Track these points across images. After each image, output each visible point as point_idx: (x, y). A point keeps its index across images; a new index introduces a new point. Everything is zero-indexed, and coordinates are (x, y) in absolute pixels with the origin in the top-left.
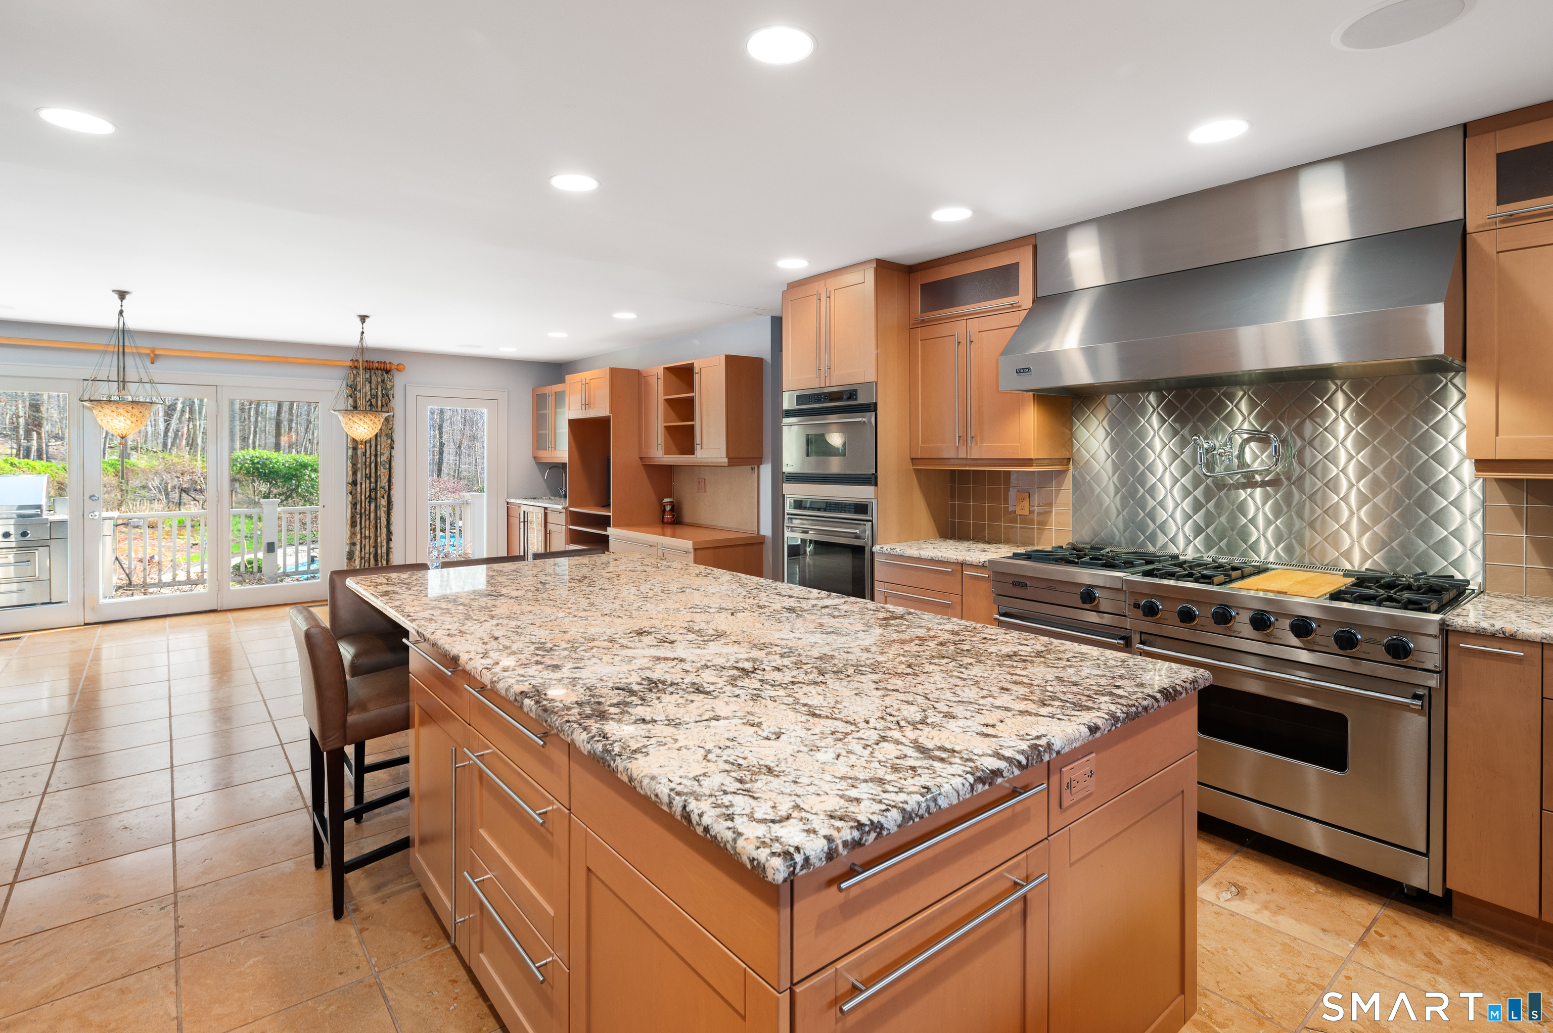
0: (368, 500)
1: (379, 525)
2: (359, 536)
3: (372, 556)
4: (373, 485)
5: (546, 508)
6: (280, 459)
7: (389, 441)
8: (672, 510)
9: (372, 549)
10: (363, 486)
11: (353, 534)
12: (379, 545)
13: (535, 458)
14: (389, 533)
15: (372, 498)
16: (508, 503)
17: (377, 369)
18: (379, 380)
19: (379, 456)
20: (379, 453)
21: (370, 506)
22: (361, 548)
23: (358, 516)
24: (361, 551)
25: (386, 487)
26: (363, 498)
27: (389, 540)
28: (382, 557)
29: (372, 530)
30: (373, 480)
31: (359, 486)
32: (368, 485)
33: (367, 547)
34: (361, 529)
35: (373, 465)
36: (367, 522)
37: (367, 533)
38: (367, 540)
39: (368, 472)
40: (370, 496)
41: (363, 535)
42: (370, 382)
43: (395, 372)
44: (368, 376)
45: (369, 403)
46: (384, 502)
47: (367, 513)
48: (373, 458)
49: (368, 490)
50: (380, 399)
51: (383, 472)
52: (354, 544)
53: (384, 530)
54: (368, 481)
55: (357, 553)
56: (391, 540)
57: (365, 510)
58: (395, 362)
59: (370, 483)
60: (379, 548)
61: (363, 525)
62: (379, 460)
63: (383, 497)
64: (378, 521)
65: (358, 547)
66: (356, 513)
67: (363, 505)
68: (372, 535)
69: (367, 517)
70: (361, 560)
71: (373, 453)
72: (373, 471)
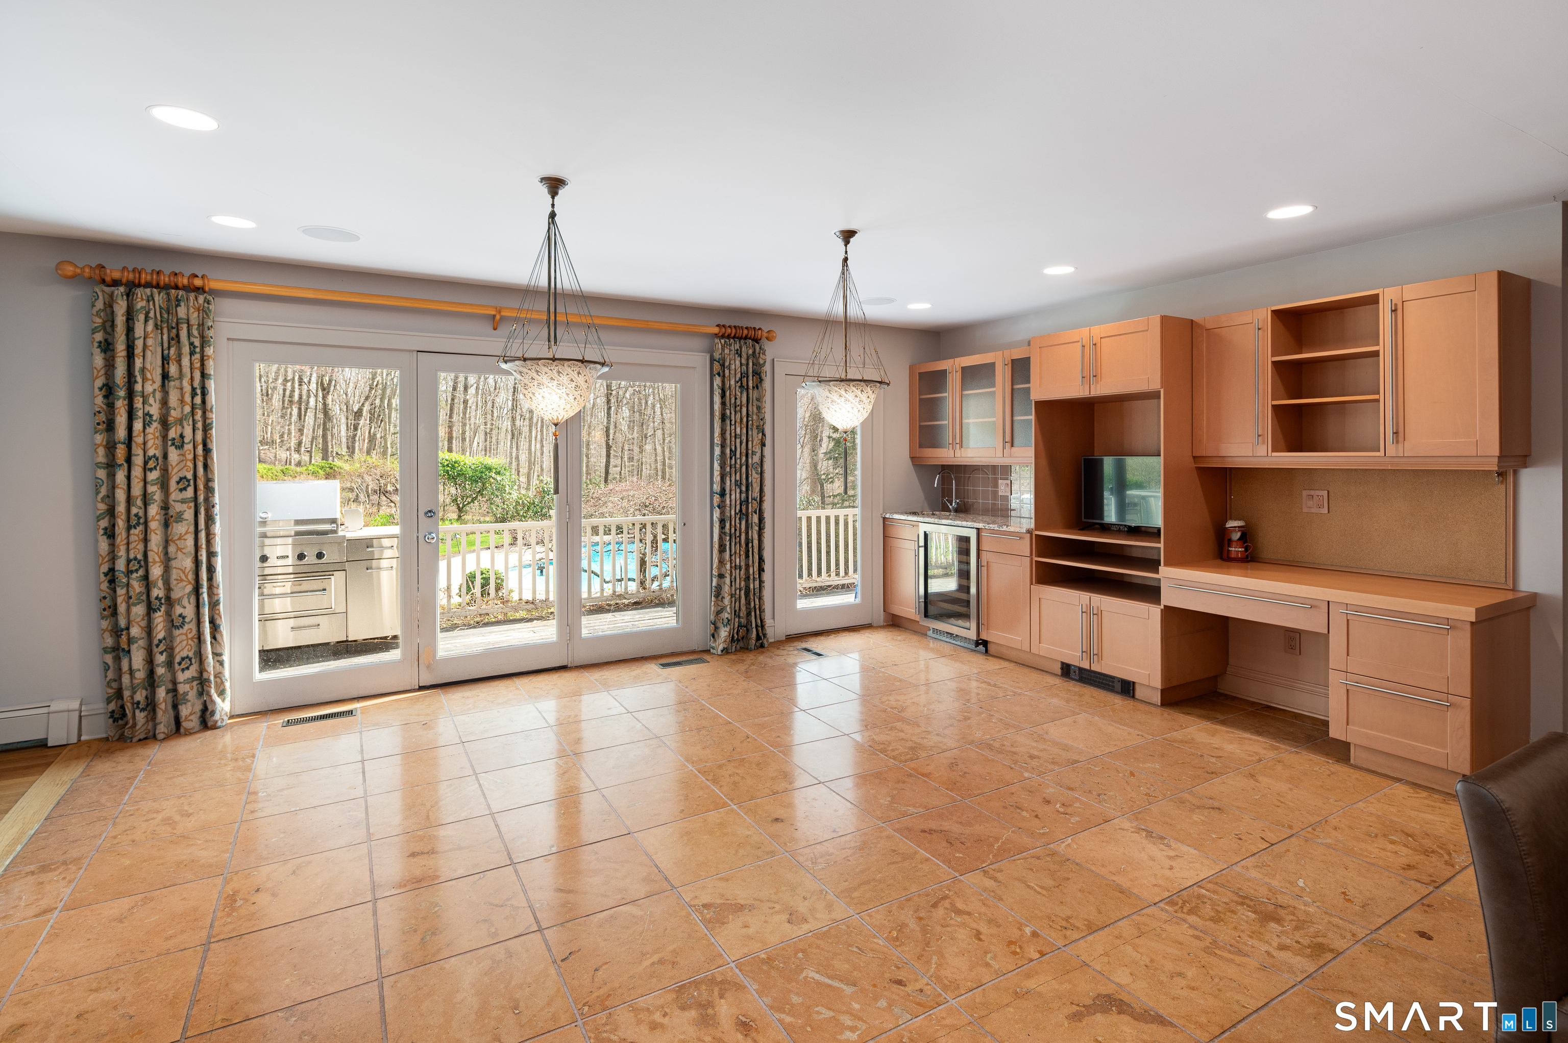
0: (738, 516)
1: (751, 550)
2: (728, 566)
3: (743, 592)
4: (744, 495)
5: (978, 529)
6: (467, 462)
7: (760, 435)
8: (1244, 538)
9: (743, 583)
10: (733, 497)
11: (721, 562)
12: (752, 577)
13: (913, 458)
14: (761, 560)
15: (743, 514)
16: (884, 519)
17: (746, 338)
18: (751, 352)
19: (750, 456)
20: (750, 452)
21: (740, 524)
22: (731, 582)
23: (728, 538)
24: (731, 585)
25: (758, 499)
26: (733, 513)
27: (761, 570)
28: (754, 594)
29: (743, 557)
30: (744, 489)
31: (728, 496)
32: (738, 495)
33: (738, 580)
34: (731, 555)
35: (744, 468)
36: (738, 545)
37: (738, 560)
38: (738, 571)
39: (738, 478)
40: (741, 510)
41: (733, 565)
42: (740, 356)
43: (764, 341)
44: (737, 347)
45: (739, 384)
46: (756, 519)
47: (738, 534)
48: (744, 459)
49: (738, 502)
50: (751, 377)
51: (754, 477)
52: (721, 576)
53: (756, 557)
54: (738, 491)
55: (726, 589)
56: (763, 571)
57: (736, 530)
58: (766, 329)
59: (741, 492)
60: (751, 581)
61: (733, 551)
62: (750, 460)
63: (756, 513)
64: (750, 545)
65: (728, 581)
66: (725, 533)
67: (733, 523)
68: (743, 564)
69: (738, 539)
70: (731, 597)
71: (744, 451)
72: (744, 476)
